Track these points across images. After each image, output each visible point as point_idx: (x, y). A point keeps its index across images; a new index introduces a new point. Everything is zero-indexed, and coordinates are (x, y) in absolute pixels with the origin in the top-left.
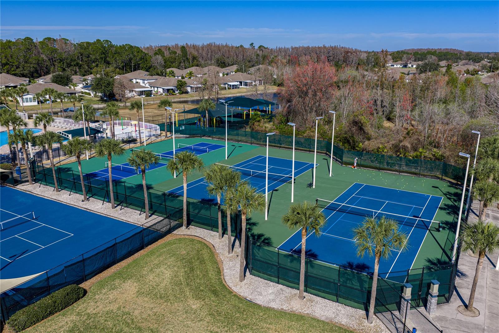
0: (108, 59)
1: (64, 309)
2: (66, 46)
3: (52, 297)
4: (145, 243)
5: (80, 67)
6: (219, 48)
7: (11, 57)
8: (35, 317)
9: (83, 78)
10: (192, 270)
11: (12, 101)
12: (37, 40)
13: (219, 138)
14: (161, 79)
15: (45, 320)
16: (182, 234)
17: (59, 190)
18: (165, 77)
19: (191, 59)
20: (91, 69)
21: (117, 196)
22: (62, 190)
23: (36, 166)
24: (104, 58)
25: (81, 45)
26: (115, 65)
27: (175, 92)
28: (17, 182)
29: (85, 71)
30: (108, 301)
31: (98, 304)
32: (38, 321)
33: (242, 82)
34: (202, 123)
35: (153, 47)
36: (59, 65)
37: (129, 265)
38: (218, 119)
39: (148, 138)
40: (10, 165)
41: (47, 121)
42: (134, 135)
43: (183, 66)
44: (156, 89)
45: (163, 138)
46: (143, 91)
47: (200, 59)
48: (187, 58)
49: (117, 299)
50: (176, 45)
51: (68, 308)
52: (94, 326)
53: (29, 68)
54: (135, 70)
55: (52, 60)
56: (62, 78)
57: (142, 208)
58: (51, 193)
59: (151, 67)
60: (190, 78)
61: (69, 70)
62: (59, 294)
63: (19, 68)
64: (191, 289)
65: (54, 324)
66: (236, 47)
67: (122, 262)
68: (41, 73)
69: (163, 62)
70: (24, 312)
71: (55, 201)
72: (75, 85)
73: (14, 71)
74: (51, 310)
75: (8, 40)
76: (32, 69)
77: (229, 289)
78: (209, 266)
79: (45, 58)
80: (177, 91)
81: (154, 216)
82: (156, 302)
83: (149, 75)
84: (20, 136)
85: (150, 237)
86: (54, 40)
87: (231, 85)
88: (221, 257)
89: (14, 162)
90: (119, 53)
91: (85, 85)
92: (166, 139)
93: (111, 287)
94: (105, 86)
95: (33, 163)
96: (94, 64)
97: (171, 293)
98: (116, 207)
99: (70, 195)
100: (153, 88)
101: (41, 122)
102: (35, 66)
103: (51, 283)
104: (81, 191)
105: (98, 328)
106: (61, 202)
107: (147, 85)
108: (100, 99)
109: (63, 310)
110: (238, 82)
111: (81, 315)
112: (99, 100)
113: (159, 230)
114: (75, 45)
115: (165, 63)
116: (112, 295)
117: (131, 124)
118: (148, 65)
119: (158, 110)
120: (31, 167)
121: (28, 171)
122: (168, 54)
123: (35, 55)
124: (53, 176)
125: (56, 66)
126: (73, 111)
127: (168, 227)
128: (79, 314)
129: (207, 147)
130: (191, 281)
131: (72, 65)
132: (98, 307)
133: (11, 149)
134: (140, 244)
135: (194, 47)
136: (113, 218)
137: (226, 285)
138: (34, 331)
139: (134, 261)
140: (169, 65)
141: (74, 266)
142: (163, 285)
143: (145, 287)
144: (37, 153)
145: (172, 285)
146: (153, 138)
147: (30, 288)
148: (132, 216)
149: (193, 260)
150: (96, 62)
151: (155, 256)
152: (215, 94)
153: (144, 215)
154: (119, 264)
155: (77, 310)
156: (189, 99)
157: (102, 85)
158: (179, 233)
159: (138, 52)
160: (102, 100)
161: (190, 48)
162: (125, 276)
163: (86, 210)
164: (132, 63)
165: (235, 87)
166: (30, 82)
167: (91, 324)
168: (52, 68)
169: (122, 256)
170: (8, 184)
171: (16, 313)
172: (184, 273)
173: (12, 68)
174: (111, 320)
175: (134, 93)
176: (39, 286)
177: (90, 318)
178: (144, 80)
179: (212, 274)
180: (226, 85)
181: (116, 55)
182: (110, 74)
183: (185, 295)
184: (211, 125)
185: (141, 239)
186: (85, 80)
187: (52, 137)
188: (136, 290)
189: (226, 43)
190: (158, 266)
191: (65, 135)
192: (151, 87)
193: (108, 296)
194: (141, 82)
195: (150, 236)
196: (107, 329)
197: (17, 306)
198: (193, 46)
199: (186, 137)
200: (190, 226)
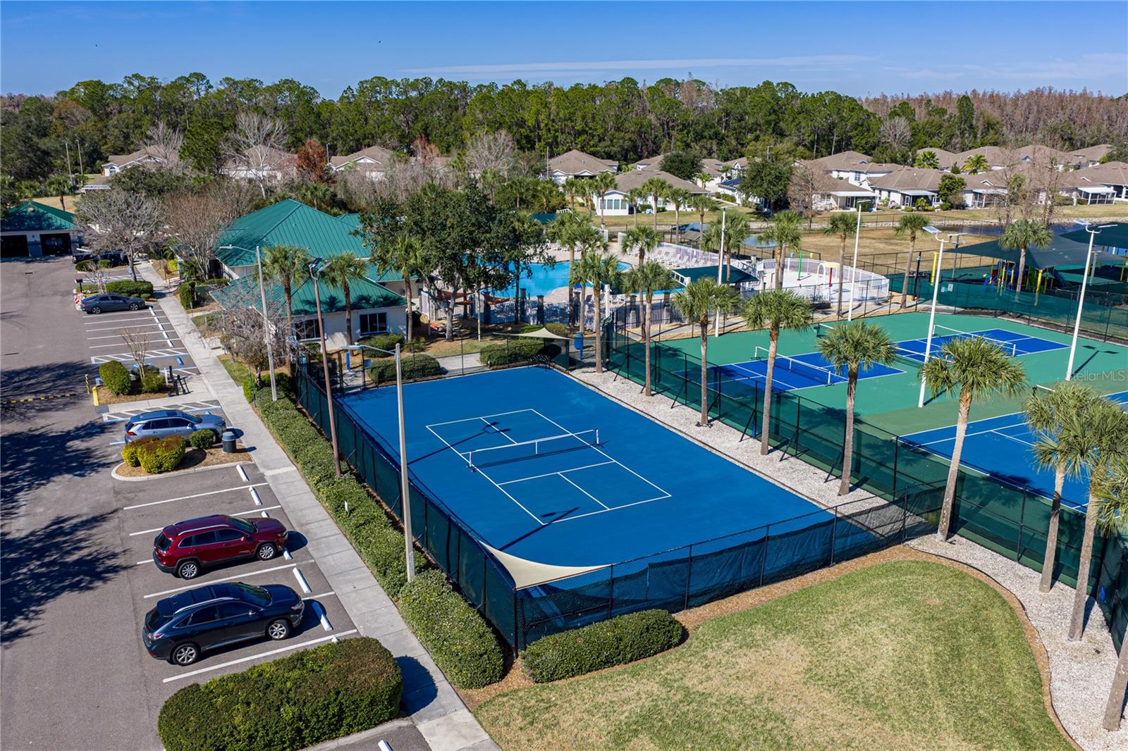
0: (781, 124)
1: (636, 660)
2: (699, 96)
3: (616, 625)
4: (836, 552)
5: (721, 140)
6: (1062, 101)
7: (593, 118)
8: (577, 660)
9: (724, 164)
10: (957, 653)
11: (582, 205)
12: (645, 84)
13: (1048, 324)
14: (902, 172)
15: (594, 674)
16: (932, 552)
17: (653, 392)
18: (912, 166)
19: (981, 128)
20: (742, 145)
21: (777, 426)
22: (658, 393)
23: (614, 336)
24: (773, 123)
25: (729, 95)
26: (795, 139)
27: (931, 205)
28: (573, 364)
29: (730, 151)
30: (733, 671)
31: (712, 672)
32: (580, 670)
33: (1121, 187)
34: (1001, 282)
35: (889, 100)
36: (680, 137)
37: (790, 597)
38: (1048, 275)
39: (857, 303)
40: (564, 327)
41: (647, 243)
42: (826, 294)
43: (958, 145)
44: (885, 194)
45: (895, 308)
46: (852, 197)
47: (1004, 128)
48: (971, 127)
49: (755, 673)
50: (946, 93)
51: (645, 660)
52: (696, 722)
53: (621, 141)
54: (838, 150)
55: (667, 126)
56: (681, 162)
57: (833, 467)
58: (636, 396)
59: (878, 145)
60: (975, 171)
61: (697, 147)
62: (630, 622)
63: (604, 140)
64: (951, 707)
65: (611, 690)
66: (1112, 100)
67: (775, 585)
68: (642, 152)
69: (908, 134)
70: (557, 642)
71: (642, 414)
72: (706, 178)
73: (593, 146)
74: (610, 654)
75: (592, 84)
76: (627, 144)
77: (1069, 739)
78: (1008, 657)
79: (654, 121)
80: (938, 201)
81: (860, 493)
82: (854, 713)
83: (872, 161)
84: (593, 267)
85: (848, 541)
86: (677, 84)
87: (1088, 194)
88: (1045, 642)
89: (574, 323)
90: (808, 112)
91: (725, 179)
92: (902, 311)
93: (745, 639)
94: (770, 182)
95: (608, 328)
96: (750, 136)
97: (894, 699)
98: (770, 451)
99: (672, 407)
100: (877, 192)
101: (635, 245)
102: (634, 137)
103: (616, 593)
104: (698, 402)
105: (705, 732)
106: (653, 419)
107: (865, 185)
108: (754, 210)
109: (633, 663)
110: (1109, 186)
111: (671, 687)
112: (751, 213)
113: (872, 530)
114: (717, 94)
115: (912, 135)
116: (745, 659)
117: (821, 268)
118: (871, 140)
119: (886, 243)
120: (603, 335)
121: (597, 344)
122: (923, 115)
123: (637, 115)
124: (645, 362)
125: (673, 138)
126: (699, 231)
127: (898, 525)
128: (665, 683)
129: (1014, 343)
130: (952, 685)
131: (705, 137)
132: (709, 678)
133: (571, 295)
134: (823, 553)
135: (993, 99)
136: (761, 475)
137: (1058, 726)
138: (570, 691)
139: (804, 591)
140: (922, 141)
141: (667, 568)
142: (874, 672)
143: (826, 664)
144: (618, 310)
145: (900, 681)
146: (871, 306)
147: (575, 594)
148: (806, 481)
149: (961, 630)
150: (756, 130)
151: (857, 592)
152: (1042, 212)
153: (836, 484)
154: (766, 588)
155: (662, 672)
156: (967, 223)
157: (763, 180)
158: (925, 548)
159: (853, 110)
160: (759, 213)
161: (981, 101)
162: (780, 622)
163: (702, 445)
164: (833, 135)
165: (1098, 199)
166: (619, 169)
167: (691, 715)
168: (665, 142)
169: (777, 570)
170: (557, 366)
171: (541, 640)
172: (934, 657)
173: (590, 141)
174: (738, 723)
175: (832, 200)
176: (591, 592)
177: (690, 700)
178: (860, 173)
179: (1015, 682)
180: (1074, 193)
181: (800, 117)
182: (782, 157)
183: (932, 718)
184: (1028, 287)
185: (828, 540)
186: (726, 170)
187: (655, 276)
188: (805, 665)
189: (1085, 90)
190: (864, 618)
191: (678, 277)
192: (874, 189)
193: (734, 660)
194: (851, 177)
195: (849, 538)
196: (726, 741)
197: (544, 626)
198: (992, 96)
199: (955, 313)
200: (956, 537)
